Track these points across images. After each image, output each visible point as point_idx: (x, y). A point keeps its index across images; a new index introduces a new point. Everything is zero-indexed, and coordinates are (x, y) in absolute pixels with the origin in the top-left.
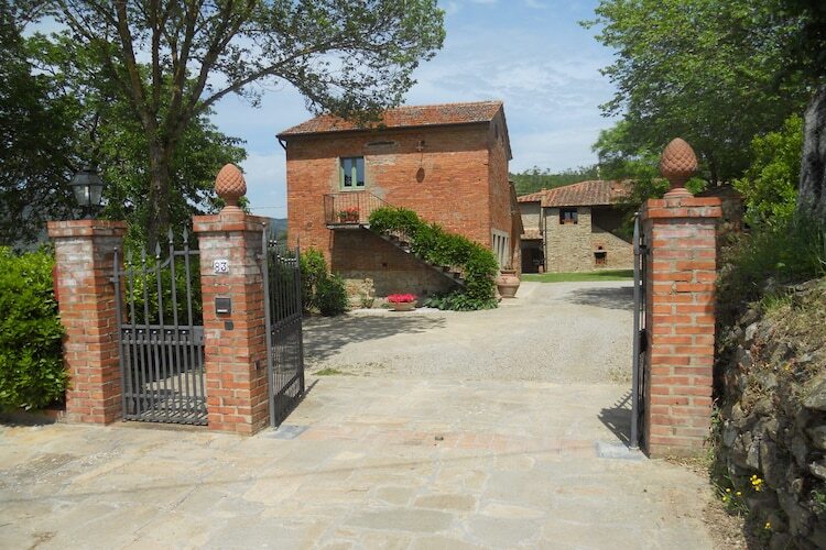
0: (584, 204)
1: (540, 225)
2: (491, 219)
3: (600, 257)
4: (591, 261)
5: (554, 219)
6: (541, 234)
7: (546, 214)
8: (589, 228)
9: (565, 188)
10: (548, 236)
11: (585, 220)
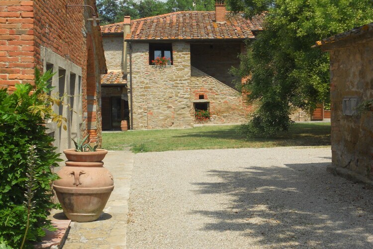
0: (180, 37)
1: (123, 66)
2: (38, 21)
3: (202, 109)
4: (189, 114)
5: (141, 58)
6: (125, 77)
7: (131, 50)
8: (188, 70)
9: (154, 18)
10: (134, 81)
11: (183, 58)
